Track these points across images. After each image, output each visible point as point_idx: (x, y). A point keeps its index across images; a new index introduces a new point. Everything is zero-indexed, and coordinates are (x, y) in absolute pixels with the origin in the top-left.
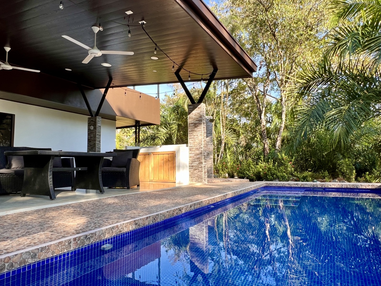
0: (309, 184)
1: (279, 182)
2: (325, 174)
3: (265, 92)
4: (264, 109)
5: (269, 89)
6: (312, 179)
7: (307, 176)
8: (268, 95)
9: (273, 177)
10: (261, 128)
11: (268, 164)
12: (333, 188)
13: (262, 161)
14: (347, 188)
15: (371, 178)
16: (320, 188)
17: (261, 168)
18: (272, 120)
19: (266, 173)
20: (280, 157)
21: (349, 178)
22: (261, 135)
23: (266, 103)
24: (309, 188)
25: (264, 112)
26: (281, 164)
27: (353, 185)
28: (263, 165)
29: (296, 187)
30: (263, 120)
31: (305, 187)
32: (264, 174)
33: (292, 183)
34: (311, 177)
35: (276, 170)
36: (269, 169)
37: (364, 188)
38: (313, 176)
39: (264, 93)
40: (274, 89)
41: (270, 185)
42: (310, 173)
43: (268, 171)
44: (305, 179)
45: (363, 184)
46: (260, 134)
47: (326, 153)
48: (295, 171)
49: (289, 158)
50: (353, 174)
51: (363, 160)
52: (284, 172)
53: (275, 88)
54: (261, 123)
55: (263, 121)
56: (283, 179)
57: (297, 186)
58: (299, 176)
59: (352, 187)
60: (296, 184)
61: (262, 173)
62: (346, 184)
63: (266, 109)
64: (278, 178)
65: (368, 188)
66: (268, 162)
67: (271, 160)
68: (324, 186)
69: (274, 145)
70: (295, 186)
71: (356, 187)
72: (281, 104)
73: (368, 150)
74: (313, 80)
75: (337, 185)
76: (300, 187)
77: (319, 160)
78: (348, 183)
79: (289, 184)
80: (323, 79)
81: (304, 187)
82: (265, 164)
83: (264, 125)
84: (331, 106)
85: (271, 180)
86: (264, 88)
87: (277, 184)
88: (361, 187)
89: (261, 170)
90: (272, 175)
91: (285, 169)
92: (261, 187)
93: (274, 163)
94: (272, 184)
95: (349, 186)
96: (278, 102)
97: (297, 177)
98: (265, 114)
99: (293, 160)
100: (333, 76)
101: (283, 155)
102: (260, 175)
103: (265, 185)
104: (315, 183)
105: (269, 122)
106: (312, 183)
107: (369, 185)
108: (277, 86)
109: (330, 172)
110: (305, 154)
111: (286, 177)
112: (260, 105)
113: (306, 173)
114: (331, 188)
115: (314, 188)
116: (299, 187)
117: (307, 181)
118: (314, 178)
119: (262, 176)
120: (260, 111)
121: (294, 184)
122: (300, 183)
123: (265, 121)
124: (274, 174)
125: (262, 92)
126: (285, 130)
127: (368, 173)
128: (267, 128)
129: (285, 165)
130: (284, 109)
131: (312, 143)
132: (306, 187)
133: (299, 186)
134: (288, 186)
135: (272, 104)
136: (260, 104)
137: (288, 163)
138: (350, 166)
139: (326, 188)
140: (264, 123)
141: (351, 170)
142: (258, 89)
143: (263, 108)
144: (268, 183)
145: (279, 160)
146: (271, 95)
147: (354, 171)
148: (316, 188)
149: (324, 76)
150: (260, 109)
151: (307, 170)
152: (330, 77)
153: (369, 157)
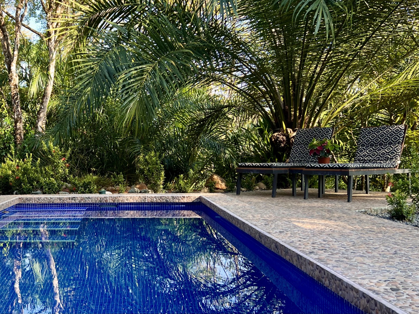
0: (94, 197)
1: (43, 196)
2: (118, 179)
3: (20, 19)
4: (16, 53)
5: (26, 14)
6: (97, 187)
7: (90, 182)
8: (24, 26)
9: (32, 185)
10: (10, 90)
11: (23, 160)
12: (131, 204)
13: (11, 155)
14: (152, 203)
15: (186, 183)
16: (111, 203)
17: (9, 168)
18: (31, 76)
19: (19, 179)
20: (45, 148)
21: (155, 184)
22: (9, 103)
23: (20, 40)
24: (93, 204)
25: (15, 58)
26: (46, 161)
27: (161, 197)
28: (14, 163)
29: (72, 204)
30: (15, 74)
31: (87, 204)
32: (16, 180)
33: (65, 197)
34: (96, 184)
35: (37, 172)
36: (26, 171)
37: (177, 201)
38: (100, 181)
39: (17, 21)
40: (35, 13)
41: (27, 202)
42: (95, 177)
43: (23, 175)
44: (86, 188)
45: (175, 195)
46: (7, 101)
47: (120, 140)
48: (70, 173)
49: (61, 150)
50: (161, 178)
51: (175, 153)
52: (52, 176)
53: (38, 12)
54: (10, 81)
55: (14, 77)
56: (49, 189)
57: (73, 201)
58: (77, 182)
59: (159, 201)
60: (72, 199)
61: (11, 179)
62: (150, 196)
63: (21, 53)
64: (42, 188)
65: (182, 201)
66: (23, 157)
67: (29, 155)
68: (118, 200)
69: (34, 125)
70: (70, 201)
71: (164, 201)
72: (48, 46)
73: (183, 135)
74: (106, 9)
75: (137, 198)
76: (78, 204)
77: (109, 153)
78: (154, 195)
79: (60, 199)
80: (121, 9)
81: (85, 204)
82: (18, 161)
83: (16, 85)
84: (133, 61)
85: (29, 192)
86: (17, 12)
87: (39, 199)
88: (172, 201)
89: (10, 172)
90: (31, 181)
91: (53, 170)
92: (10, 206)
93: (35, 159)
94: (30, 199)
95: (155, 199)
96: (42, 42)
97: (74, 184)
98: (18, 64)
99: (68, 154)
100: (138, 5)
101: (51, 144)
102: (8, 183)
103: (17, 202)
104: (102, 196)
105: (25, 79)
106: (98, 195)
107: (184, 197)
108: (41, 9)
109: (126, 174)
110: (86, 142)
111: (55, 184)
112: (8, 44)
113: (89, 177)
114: (128, 204)
115: (102, 204)
116: (76, 204)
117: (91, 192)
118: (101, 186)
119: (11, 184)
120: (8, 57)
121: (69, 198)
122: (79, 197)
123: (18, 77)
124: (34, 180)
125: (12, 17)
126: (54, 96)
127: (182, 175)
128: (20, 90)
129: (54, 162)
130: (54, 56)
131: (99, 121)
132: (89, 204)
133: (77, 202)
134: (58, 201)
135: (31, 43)
136: (9, 42)
137: (59, 159)
138: (157, 164)
139: (120, 203)
140: (16, 80)
141: (159, 171)
142: (5, 10)
143: (14, 51)
144: (22, 199)
145: (44, 152)
146: (29, 26)
147: (163, 173)
148: (104, 204)
149: (122, 4)
150: (9, 52)
151: (90, 171)
152: (132, 7)
153: (183, 148)
